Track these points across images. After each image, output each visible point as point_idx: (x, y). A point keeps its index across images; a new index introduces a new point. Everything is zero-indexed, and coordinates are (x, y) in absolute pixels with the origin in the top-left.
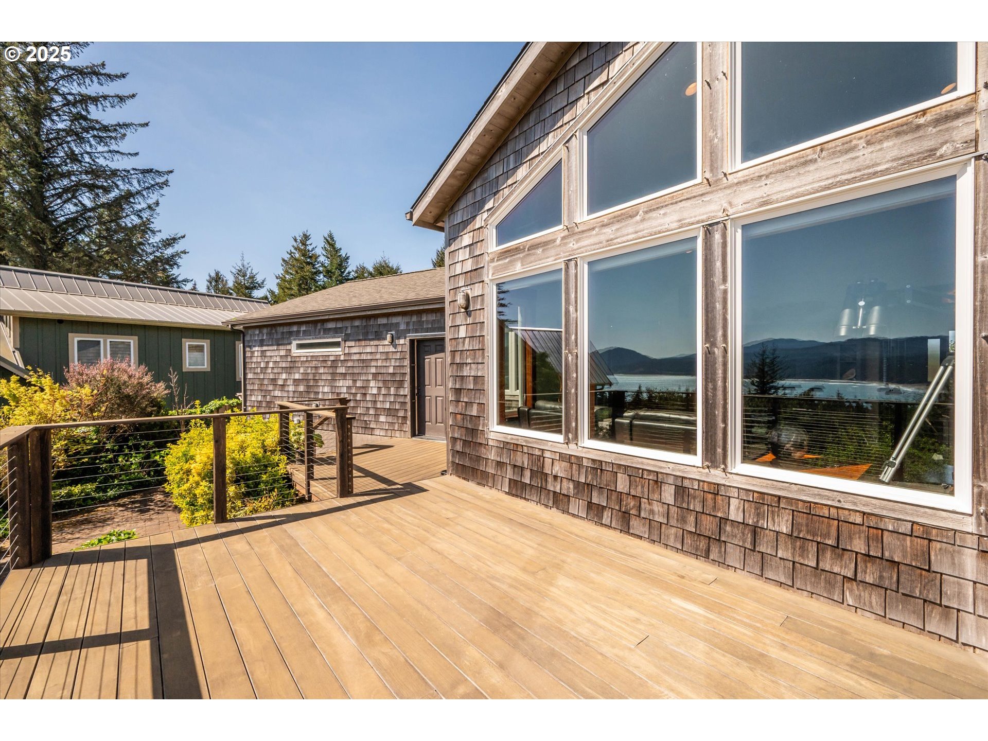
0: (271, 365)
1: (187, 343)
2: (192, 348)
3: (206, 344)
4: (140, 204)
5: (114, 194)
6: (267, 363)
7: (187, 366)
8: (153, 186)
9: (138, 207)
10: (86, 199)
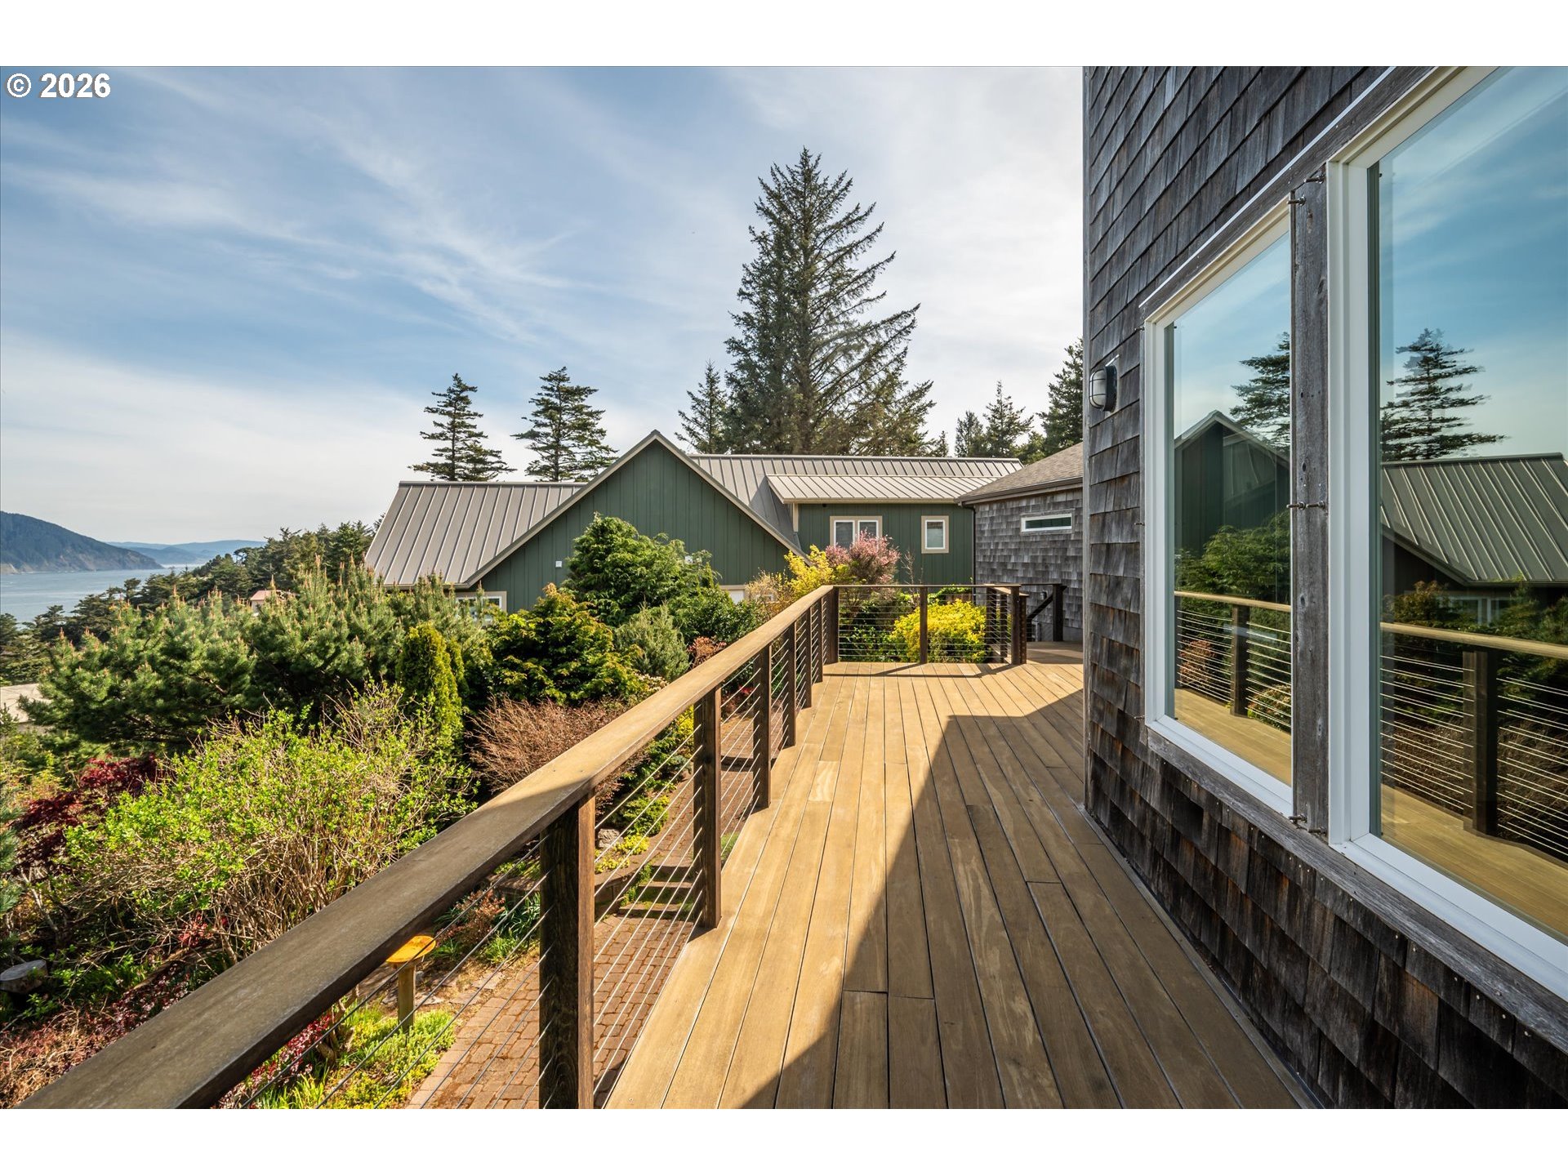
0: (1000, 547)
1: (926, 520)
2: (931, 525)
3: (944, 520)
4: (888, 356)
5: (866, 349)
6: (997, 544)
7: (926, 549)
8: (900, 332)
9: (884, 361)
10: (842, 365)
